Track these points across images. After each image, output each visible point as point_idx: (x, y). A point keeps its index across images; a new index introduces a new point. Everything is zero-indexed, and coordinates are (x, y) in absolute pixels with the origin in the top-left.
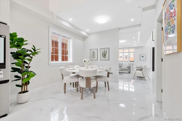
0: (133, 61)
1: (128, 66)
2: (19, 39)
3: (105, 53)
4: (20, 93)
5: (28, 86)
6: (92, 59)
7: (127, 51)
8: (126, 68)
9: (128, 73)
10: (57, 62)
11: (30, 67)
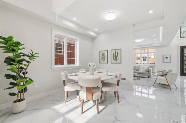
0: (154, 63)
1: (147, 69)
2: (15, 43)
3: (116, 54)
4: (15, 102)
5: (24, 93)
6: (101, 61)
7: (146, 51)
8: (144, 71)
9: (147, 78)
10: (62, 66)
11: (26, 73)
